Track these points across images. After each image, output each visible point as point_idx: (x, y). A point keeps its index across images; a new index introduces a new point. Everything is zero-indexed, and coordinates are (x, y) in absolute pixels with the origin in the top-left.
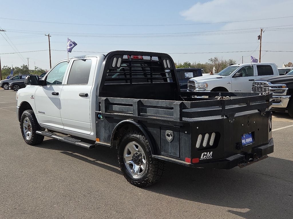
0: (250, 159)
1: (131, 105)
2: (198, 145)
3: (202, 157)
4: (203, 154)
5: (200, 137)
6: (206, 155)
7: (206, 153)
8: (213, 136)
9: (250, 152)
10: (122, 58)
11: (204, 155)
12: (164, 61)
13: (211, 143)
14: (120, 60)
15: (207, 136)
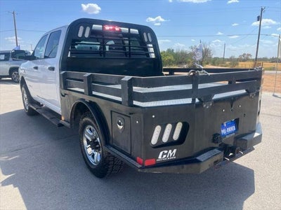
0: (231, 154)
1: (82, 80)
2: (154, 141)
3: (160, 157)
4: (161, 153)
5: (158, 129)
6: (167, 154)
7: (166, 152)
8: (179, 126)
9: (231, 144)
10: (91, 27)
11: (164, 154)
12: (145, 34)
13: (176, 137)
14: (88, 30)
15: (169, 127)
